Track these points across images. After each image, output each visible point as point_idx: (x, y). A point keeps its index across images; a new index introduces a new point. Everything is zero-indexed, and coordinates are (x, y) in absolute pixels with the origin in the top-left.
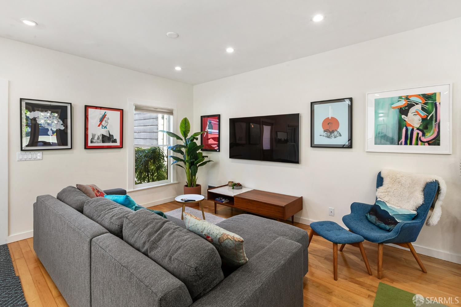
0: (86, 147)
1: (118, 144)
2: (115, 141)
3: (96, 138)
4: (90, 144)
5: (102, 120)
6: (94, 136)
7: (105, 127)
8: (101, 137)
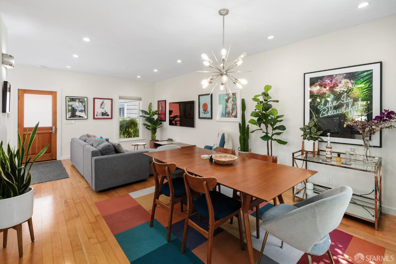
0: (94, 118)
1: (110, 117)
2: (108, 115)
3: (99, 114)
4: (96, 117)
5: (101, 105)
6: (98, 112)
7: (103, 108)
8: (101, 113)
